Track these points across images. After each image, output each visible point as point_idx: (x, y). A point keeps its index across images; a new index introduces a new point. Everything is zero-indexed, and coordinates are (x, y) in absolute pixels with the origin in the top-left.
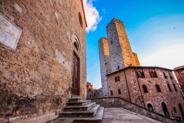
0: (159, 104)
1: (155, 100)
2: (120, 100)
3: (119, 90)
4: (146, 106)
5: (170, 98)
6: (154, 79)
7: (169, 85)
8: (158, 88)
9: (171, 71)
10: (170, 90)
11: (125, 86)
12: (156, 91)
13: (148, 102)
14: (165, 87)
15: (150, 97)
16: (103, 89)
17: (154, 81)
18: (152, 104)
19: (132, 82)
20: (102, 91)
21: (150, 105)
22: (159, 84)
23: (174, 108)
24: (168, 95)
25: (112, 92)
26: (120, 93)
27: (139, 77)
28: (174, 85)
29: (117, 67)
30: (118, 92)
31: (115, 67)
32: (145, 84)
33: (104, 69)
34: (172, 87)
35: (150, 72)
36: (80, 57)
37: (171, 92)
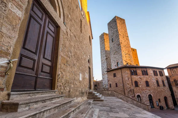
0: (147, 96)
1: (144, 93)
2: (114, 92)
3: (116, 84)
4: (136, 96)
5: (157, 92)
6: (145, 76)
7: (157, 82)
8: (147, 84)
10: (158, 85)
11: (121, 81)
12: (146, 86)
13: (138, 94)
14: (153, 83)
15: (139, 90)
16: (103, 81)
17: (145, 78)
18: (141, 95)
19: (126, 79)
20: (102, 82)
21: (139, 96)
22: (149, 81)
23: (159, 99)
24: (155, 89)
25: (110, 85)
26: (117, 86)
27: (132, 75)
28: (163, 81)
29: (116, 63)
30: (115, 85)
31: (115, 63)
32: (137, 80)
33: (104, 63)
34: (161, 83)
35: (142, 71)
36: (91, 67)
37: (159, 87)
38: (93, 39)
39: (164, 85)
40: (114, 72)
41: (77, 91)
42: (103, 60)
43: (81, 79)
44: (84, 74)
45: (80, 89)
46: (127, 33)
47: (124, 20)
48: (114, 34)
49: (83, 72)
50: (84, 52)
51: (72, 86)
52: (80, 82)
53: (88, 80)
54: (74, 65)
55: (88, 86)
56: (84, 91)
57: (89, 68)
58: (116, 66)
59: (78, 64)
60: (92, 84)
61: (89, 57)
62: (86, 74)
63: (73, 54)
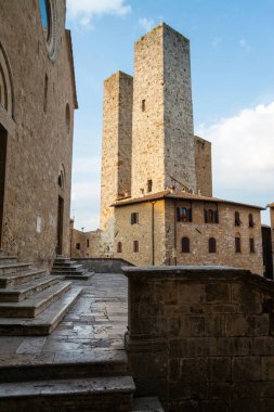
3: (136, 243)
6: (210, 225)
7: (238, 241)
8: (212, 245)
9: (258, 209)
10: (238, 249)
11: (149, 236)
12: (208, 250)
14: (227, 244)
15: (191, 260)
16: (102, 234)
17: (209, 230)
19: (163, 230)
20: (99, 237)
22: (217, 237)
24: (228, 259)
25: (120, 245)
26: (136, 250)
27: (179, 220)
28: (252, 241)
29: (146, 182)
30: (132, 247)
31: (142, 180)
32: (187, 235)
33: (111, 177)
34: (245, 245)
35: (205, 211)
36: (64, 197)
37: (239, 255)
38: (76, 107)
39: (252, 250)
40: (134, 209)
41: (30, 254)
42: (108, 166)
43: (39, 230)
44: (46, 219)
45: (37, 252)
46: (190, 89)
47: (187, 41)
48: (150, 87)
49: (45, 213)
50: (49, 161)
51: (23, 244)
52: (37, 236)
53: (55, 231)
54: (27, 200)
55: (54, 246)
56: (43, 256)
57: (61, 200)
58: (143, 190)
59: (34, 197)
60: (66, 240)
61: (61, 168)
62: (51, 216)
63: (26, 177)
